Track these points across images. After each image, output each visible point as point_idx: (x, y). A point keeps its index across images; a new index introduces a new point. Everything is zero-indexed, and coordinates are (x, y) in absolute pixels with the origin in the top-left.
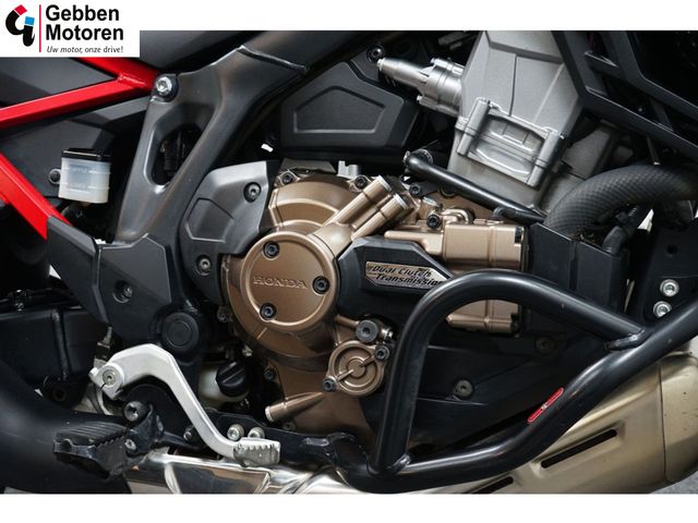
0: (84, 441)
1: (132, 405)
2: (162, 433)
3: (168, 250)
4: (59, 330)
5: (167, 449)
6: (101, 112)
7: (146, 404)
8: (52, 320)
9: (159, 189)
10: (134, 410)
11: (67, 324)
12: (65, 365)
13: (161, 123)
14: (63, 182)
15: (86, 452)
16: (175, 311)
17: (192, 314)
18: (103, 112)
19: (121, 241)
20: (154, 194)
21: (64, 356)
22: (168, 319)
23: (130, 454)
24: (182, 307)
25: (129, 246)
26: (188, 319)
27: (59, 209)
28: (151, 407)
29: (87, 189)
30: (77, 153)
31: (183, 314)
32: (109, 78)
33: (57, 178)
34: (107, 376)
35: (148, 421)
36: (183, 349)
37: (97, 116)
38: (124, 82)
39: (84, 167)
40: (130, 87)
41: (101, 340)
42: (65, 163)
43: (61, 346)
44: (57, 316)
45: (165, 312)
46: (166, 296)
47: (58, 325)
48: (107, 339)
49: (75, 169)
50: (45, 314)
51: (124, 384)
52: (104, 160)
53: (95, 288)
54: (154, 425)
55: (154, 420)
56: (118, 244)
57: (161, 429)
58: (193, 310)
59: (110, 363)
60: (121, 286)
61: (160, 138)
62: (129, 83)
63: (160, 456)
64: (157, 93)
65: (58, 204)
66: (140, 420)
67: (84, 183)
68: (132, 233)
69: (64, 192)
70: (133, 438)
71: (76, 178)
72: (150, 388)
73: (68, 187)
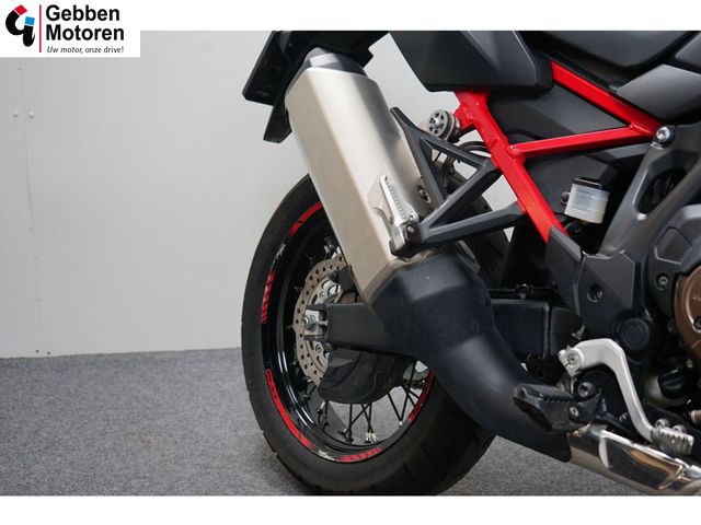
0: (536, 394)
1: (585, 384)
2: (605, 413)
3: (638, 267)
4: (547, 319)
5: (606, 427)
6: (610, 151)
7: (597, 387)
8: (543, 311)
9: (642, 216)
10: (585, 389)
11: (553, 316)
12: (546, 347)
13: (656, 164)
14: (570, 203)
15: (536, 402)
16: (634, 316)
17: (647, 322)
18: (612, 152)
19: (603, 253)
20: (636, 219)
21: (546, 340)
22: (627, 322)
23: (572, 418)
24: (641, 315)
25: (608, 258)
26: (643, 325)
27: (563, 224)
28: (600, 390)
29: (586, 210)
30: (586, 182)
31: (639, 320)
32: (623, 125)
33: (566, 199)
34: (571, 358)
35: (595, 400)
36: (635, 348)
37: (608, 154)
38: (634, 129)
39: (587, 193)
40: (637, 134)
41: (575, 332)
42: (574, 188)
43: (546, 332)
44: (547, 309)
45: (626, 315)
46: (628, 302)
47: (547, 315)
48: (580, 332)
49: (580, 194)
50: (539, 305)
51: (583, 367)
52: (604, 189)
53: (575, 288)
54: (599, 404)
55: (601, 401)
56: (600, 256)
57: (605, 410)
58: (650, 319)
59: (575, 349)
60: (595, 288)
61: (652, 176)
62: (638, 131)
63: (599, 431)
64: (657, 140)
65: (563, 219)
66: (589, 398)
67: (586, 205)
68: (612, 247)
69: (570, 211)
70: (579, 408)
71: (580, 200)
72: (601, 374)
73: (574, 207)
